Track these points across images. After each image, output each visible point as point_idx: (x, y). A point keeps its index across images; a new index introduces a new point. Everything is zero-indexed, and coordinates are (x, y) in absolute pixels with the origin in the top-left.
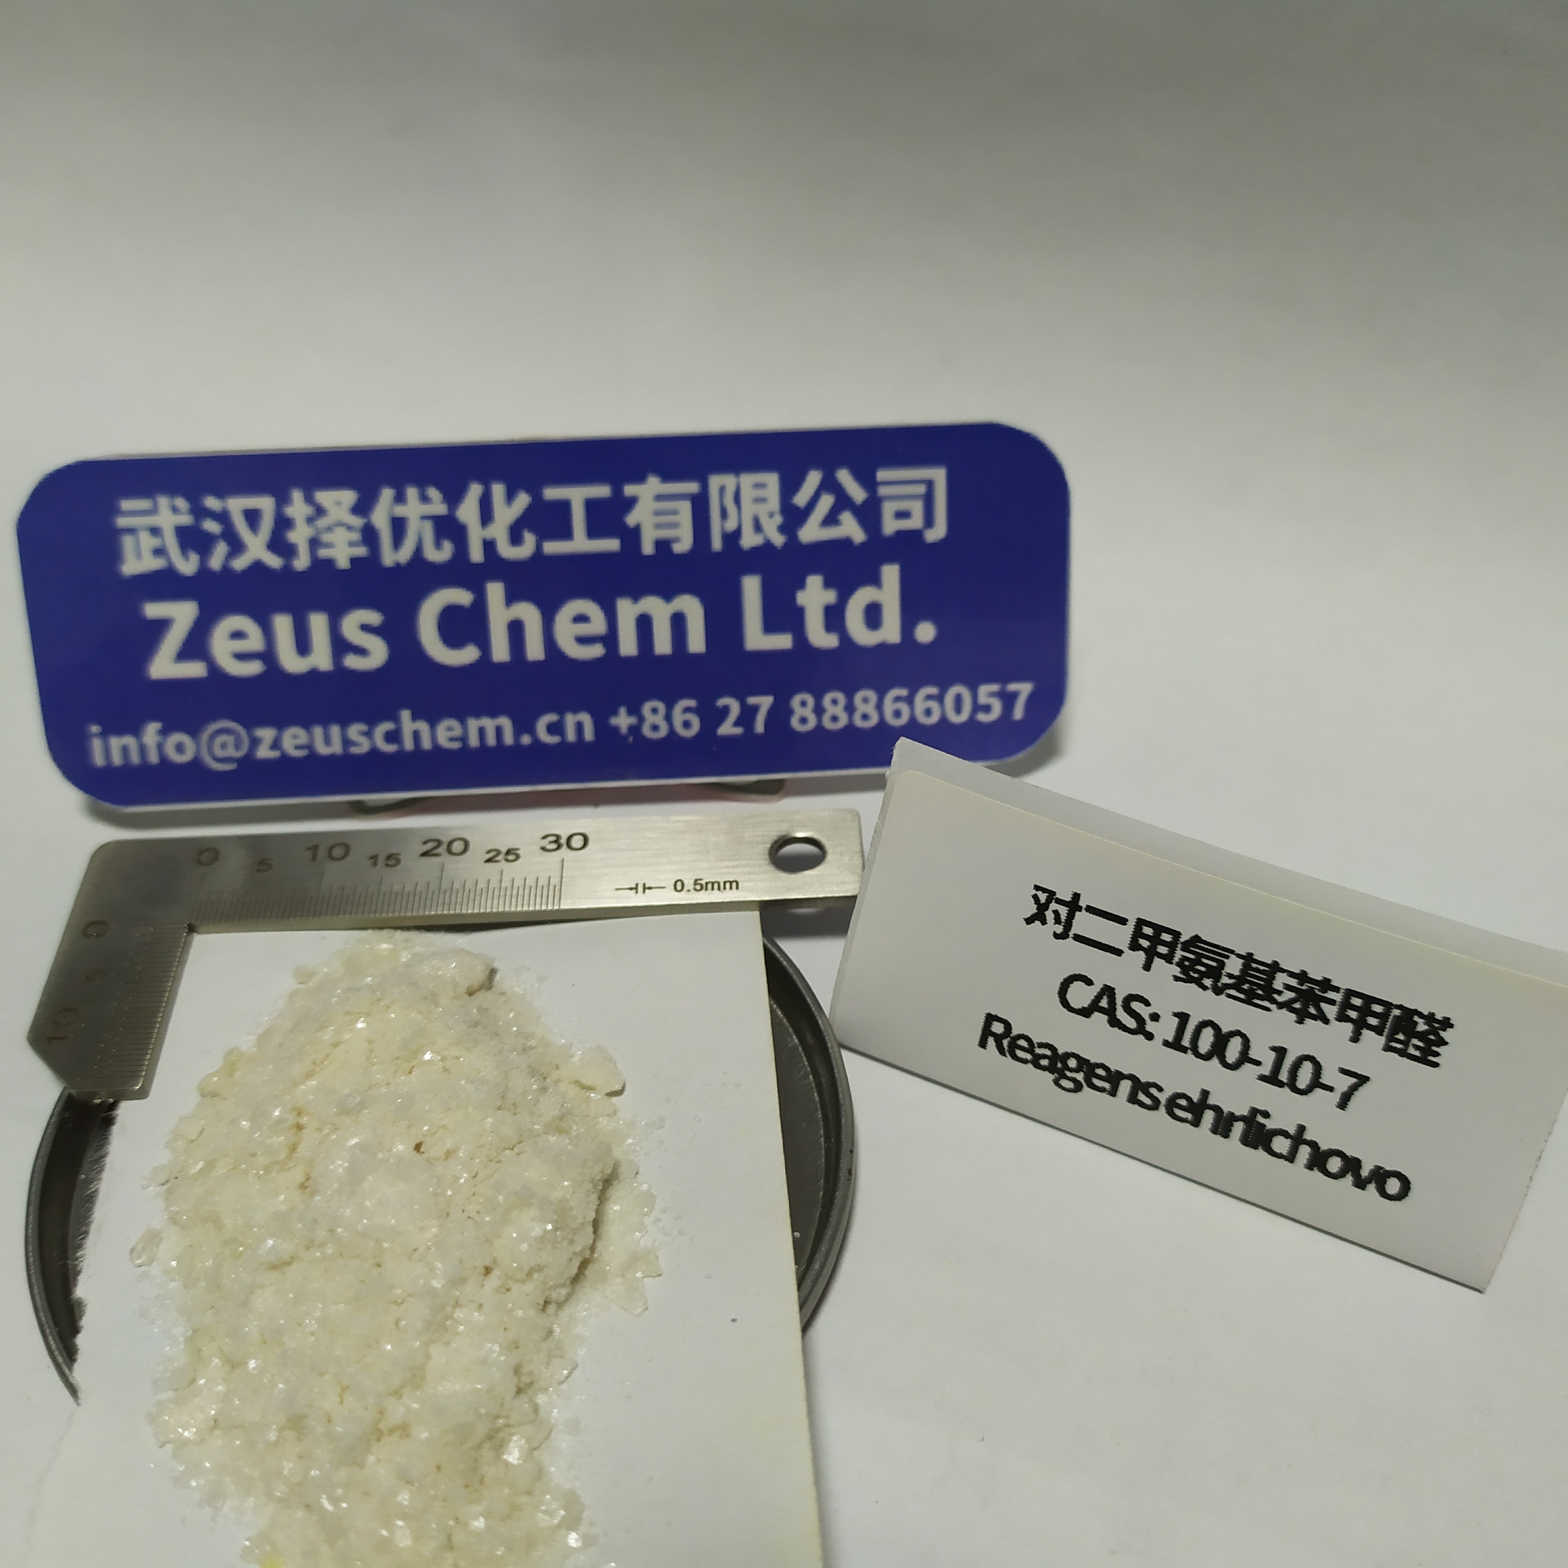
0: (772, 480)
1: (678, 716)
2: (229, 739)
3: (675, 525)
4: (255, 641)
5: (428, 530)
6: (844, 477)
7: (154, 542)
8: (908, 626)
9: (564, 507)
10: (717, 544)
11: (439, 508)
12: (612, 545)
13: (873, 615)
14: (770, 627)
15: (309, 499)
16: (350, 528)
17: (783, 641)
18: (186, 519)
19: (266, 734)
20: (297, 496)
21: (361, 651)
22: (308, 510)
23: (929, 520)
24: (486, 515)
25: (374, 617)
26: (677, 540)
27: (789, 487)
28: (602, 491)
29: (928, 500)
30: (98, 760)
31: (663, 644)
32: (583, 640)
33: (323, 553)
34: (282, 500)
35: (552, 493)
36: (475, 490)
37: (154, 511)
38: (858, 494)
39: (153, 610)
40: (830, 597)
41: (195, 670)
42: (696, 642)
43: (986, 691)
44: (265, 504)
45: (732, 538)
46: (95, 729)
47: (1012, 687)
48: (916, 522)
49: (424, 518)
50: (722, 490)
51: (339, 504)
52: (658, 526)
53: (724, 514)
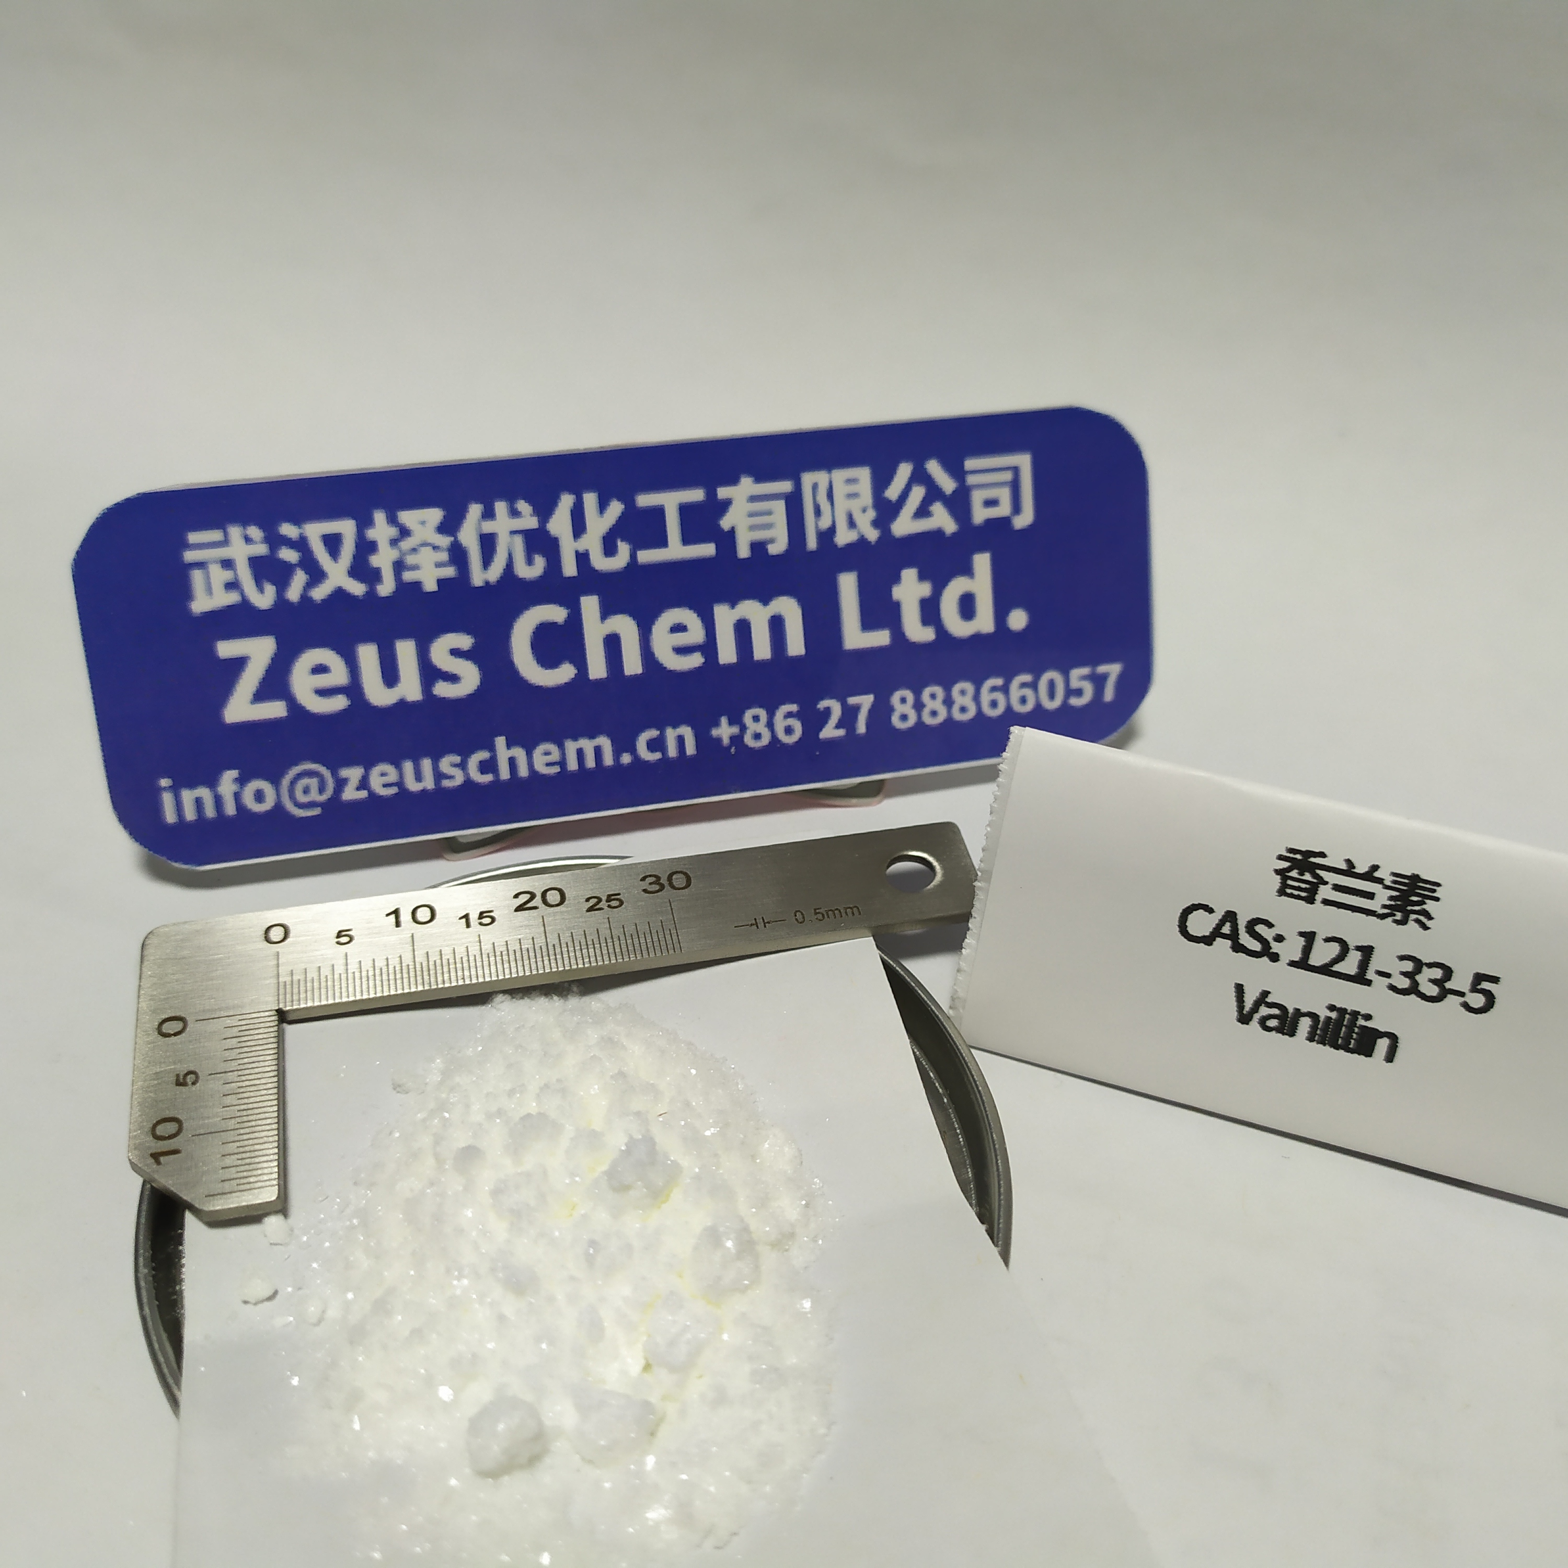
0: (863, 474)
1: (780, 723)
2: (313, 782)
3: (769, 526)
4: (339, 675)
5: (519, 544)
6: (934, 467)
7: (228, 575)
8: (1001, 615)
9: (658, 513)
10: (812, 543)
11: (530, 521)
12: (707, 550)
13: (967, 606)
14: (868, 624)
15: (392, 520)
16: (435, 548)
17: (881, 638)
18: (261, 549)
19: (353, 774)
20: (380, 517)
21: (453, 678)
22: (393, 532)
23: (1017, 508)
24: (579, 527)
25: (464, 641)
26: (772, 541)
27: (881, 481)
28: (696, 495)
29: (1015, 486)
30: (170, 817)
31: (762, 650)
32: (681, 651)
33: (408, 576)
34: (365, 522)
35: (645, 500)
36: (566, 501)
37: (225, 542)
38: (947, 484)
39: (226, 649)
40: (926, 589)
41: (275, 710)
42: (796, 645)
43: (1077, 674)
44: (346, 528)
45: (827, 536)
46: (164, 782)
47: (1102, 669)
48: (1004, 510)
49: (513, 533)
50: (815, 487)
51: (423, 523)
52: (752, 528)
53: (818, 512)
